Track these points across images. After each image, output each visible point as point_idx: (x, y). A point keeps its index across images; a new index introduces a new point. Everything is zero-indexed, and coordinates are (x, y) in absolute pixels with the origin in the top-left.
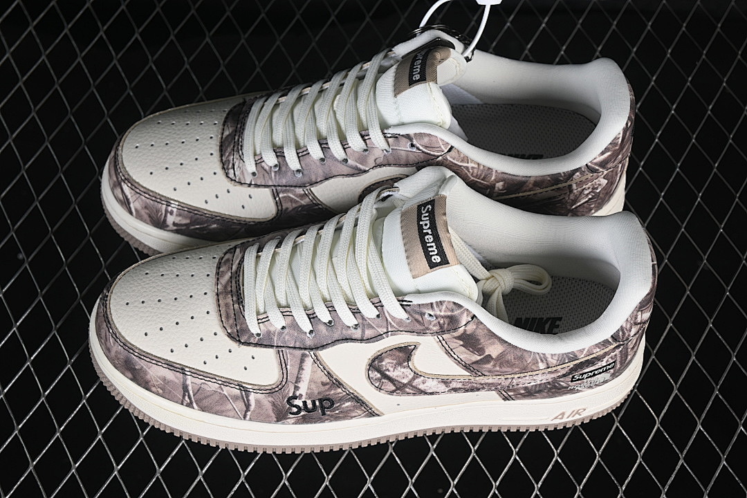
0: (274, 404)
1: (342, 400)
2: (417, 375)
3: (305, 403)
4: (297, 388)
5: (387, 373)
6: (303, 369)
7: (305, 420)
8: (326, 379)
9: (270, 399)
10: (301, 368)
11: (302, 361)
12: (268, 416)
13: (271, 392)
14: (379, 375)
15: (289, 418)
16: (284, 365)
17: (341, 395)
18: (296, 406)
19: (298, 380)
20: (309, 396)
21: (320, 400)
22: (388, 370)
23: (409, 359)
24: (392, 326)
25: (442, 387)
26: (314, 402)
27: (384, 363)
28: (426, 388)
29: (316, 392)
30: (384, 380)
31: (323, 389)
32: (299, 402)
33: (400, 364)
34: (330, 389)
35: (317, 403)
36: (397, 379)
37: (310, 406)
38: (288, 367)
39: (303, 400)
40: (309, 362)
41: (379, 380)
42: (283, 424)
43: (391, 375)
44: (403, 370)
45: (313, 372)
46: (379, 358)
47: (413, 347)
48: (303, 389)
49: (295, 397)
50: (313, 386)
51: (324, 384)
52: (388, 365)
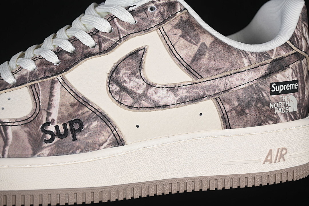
0: (29, 134)
1: (90, 119)
2: (149, 85)
3: (57, 127)
4: (49, 114)
5: (125, 84)
6: (53, 96)
7: (59, 151)
8: (73, 100)
9: (26, 129)
10: (51, 95)
11: (52, 88)
12: (25, 149)
13: (26, 122)
14: (118, 88)
15: (44, 148)
16: (36, 97)
17: (88, 114)
18: (50, 133)
19: (50, 106)
20: (60, 119)
21: (71, 123)
22: (125, 81)
23: (140, 68)
24: (123, 32)
25: (171, 98)
26: (65, 126)
27: (121, 75)
28: (159, 99)
29: (66, 115)
30: (123, 93)
31: (72, 110)
32: (51, 128)
33: (133, 74)
34: (78, 110)
35: (68, 127)
36: (133, 90)
37: (62, 130)
38: (40, 97)
39: (56, 124)
40: (58, 87)
41: (118, 93)
42: (39, 156)
43: (128, 87)
44: (137, 80)
45: (62, 96)
46: (116, 69)
47: (142, 51)
48: (55, 114)
49: (48, 124)
50: (63, 110)
51: (72, 105)
52: (124, 76)
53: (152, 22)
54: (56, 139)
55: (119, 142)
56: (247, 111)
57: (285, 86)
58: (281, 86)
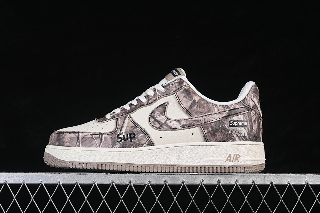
0: (111, 138)
1: (139, 133)
2: (168, 119)
3: (124, 136)
4: (121, 130)
5: (157, 118)
6: (125, 123)
7: (123, 146)
8: (133, 125)
9: (111, 136)
10: (124, 123)
11: (125, 120)
12: (109, 144)
13: (111, 133)
14: (153, 120)
15: (117, 144)
16: (117, 123)
17: (138, 131)
18: (121, 138)
19: (122, 127)
20: (126, 132)
21: (130, 134)
22: (157, 117)
23: (165, 111)
24: (159, 95)
25: (178, 125)
26: (127, 135)
27: (155, 114)
28: (172, 125)
29: (129, 131)
30: (155, 122)
31: (131, 129)
32: (121, 136)
33: (161, 114)
34: (134, 129)
35: (129, 136)
36: (160, 121)
37: (126, 137)
38: (119, 124)
39: (123, 135)
40: (127, 119)
41: (153, 122)
42: (114, 148)
43: (158, 119)
44: (162, 117)
45: (128, 123)
46: (153, 112)
47: (166, 104)
48: (124, 130)
49: (120, 134)
50: (128, 129)
51: (132, 127)
52: (157, 115)
53: (171, 90)
54: (123, 141)
55: (151, 144)
56: (216, 134)
57: (238, 123)
58: (236, 123)
